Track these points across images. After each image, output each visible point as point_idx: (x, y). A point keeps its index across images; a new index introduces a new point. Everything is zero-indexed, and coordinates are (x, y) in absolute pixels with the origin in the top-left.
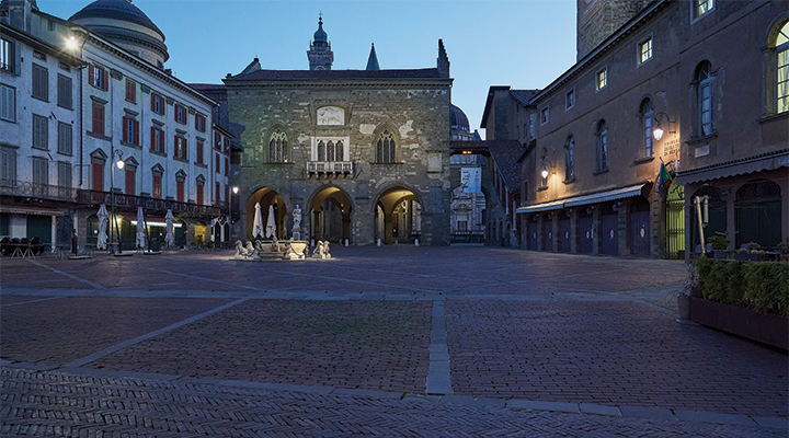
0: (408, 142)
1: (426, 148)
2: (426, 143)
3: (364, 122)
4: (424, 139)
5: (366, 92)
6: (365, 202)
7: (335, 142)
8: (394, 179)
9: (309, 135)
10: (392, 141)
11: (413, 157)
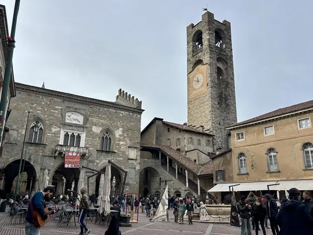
0: (120, 140)
1: (128, 145)
2: (128, 142)
3: (95, 125)
4: (127, 140)
5: (98, 107)
7: (76, 135)
9: (60, 127)
10: (110, 139)
11: (121, 150)
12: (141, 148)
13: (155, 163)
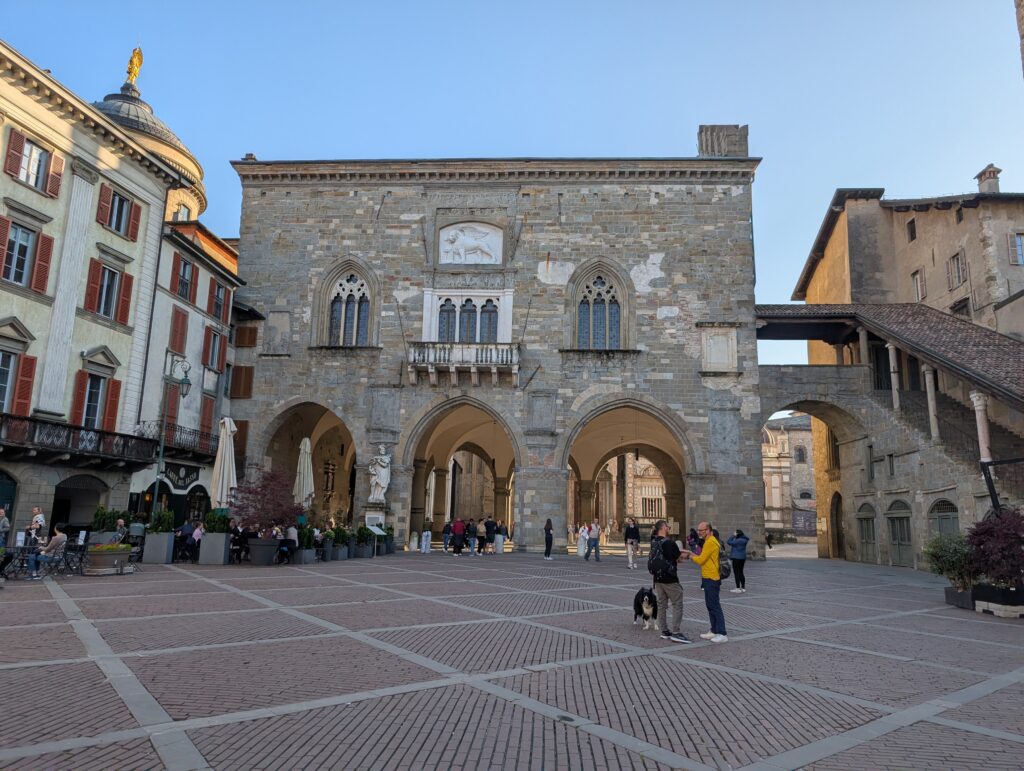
0: (653, 302)
1: (697, 317)
2: (696, 306)
3: (548, 258)
4: (690, 297)
5: (555, 190)
6: (548, 441)
7: (479, 303)
8: (617, 389)
9: (419, 285)
10: (614, 301)
11: (665, 339)
12: (761, 324)
13: (836, 384)
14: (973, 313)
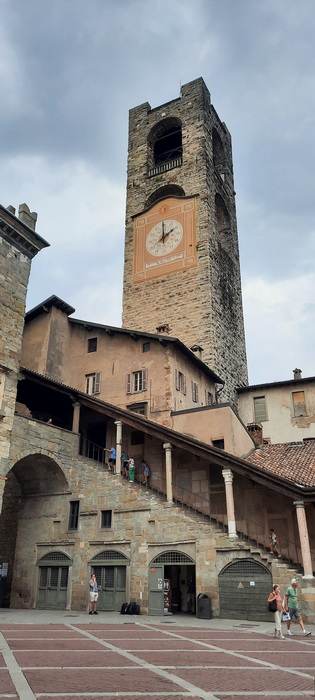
13: (59, 444)
14: (148, 413)
